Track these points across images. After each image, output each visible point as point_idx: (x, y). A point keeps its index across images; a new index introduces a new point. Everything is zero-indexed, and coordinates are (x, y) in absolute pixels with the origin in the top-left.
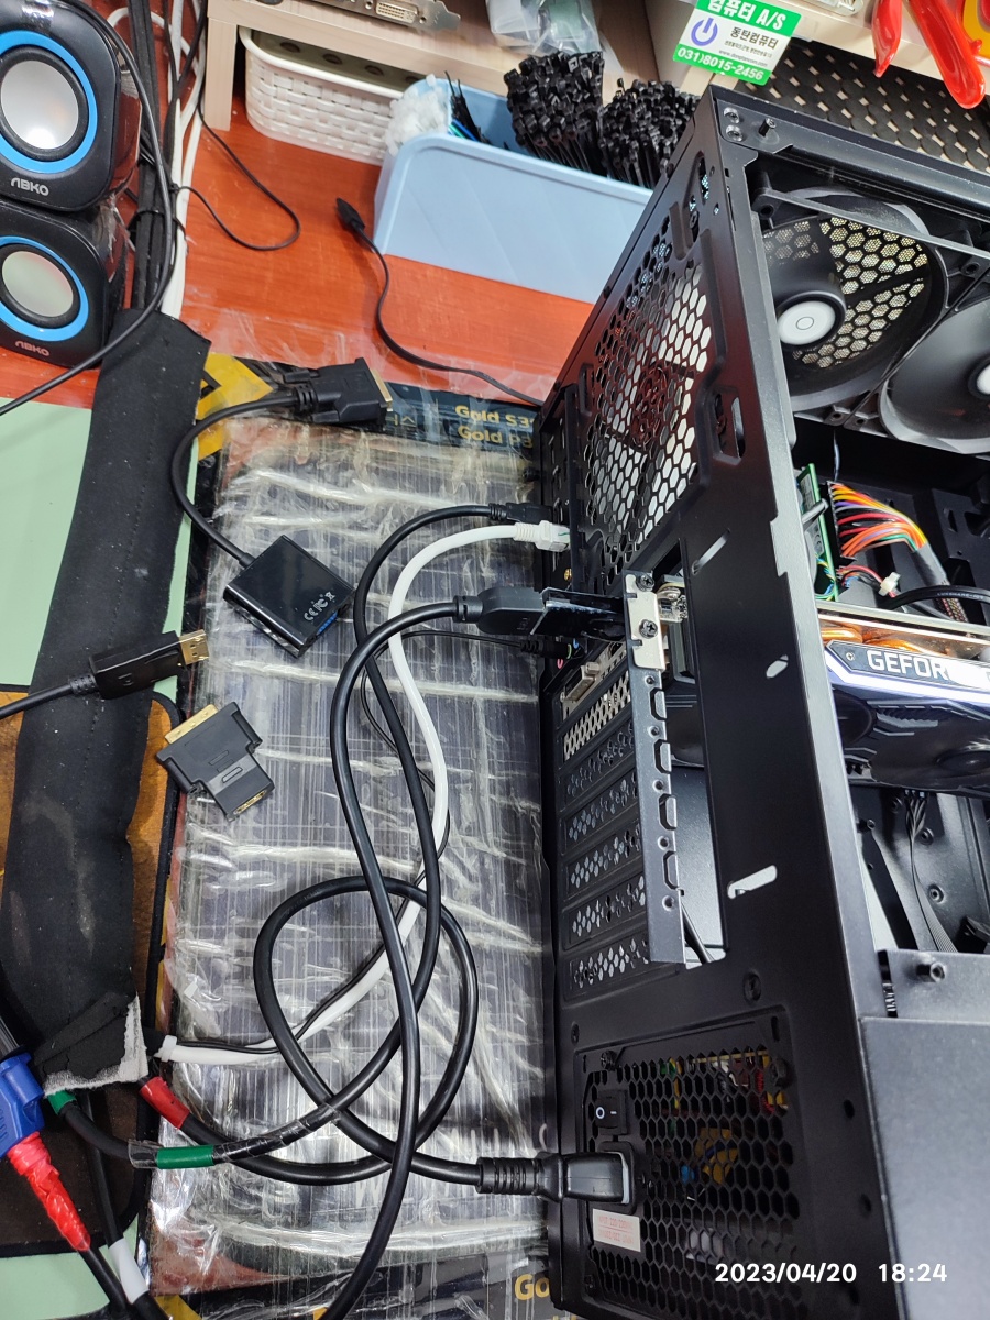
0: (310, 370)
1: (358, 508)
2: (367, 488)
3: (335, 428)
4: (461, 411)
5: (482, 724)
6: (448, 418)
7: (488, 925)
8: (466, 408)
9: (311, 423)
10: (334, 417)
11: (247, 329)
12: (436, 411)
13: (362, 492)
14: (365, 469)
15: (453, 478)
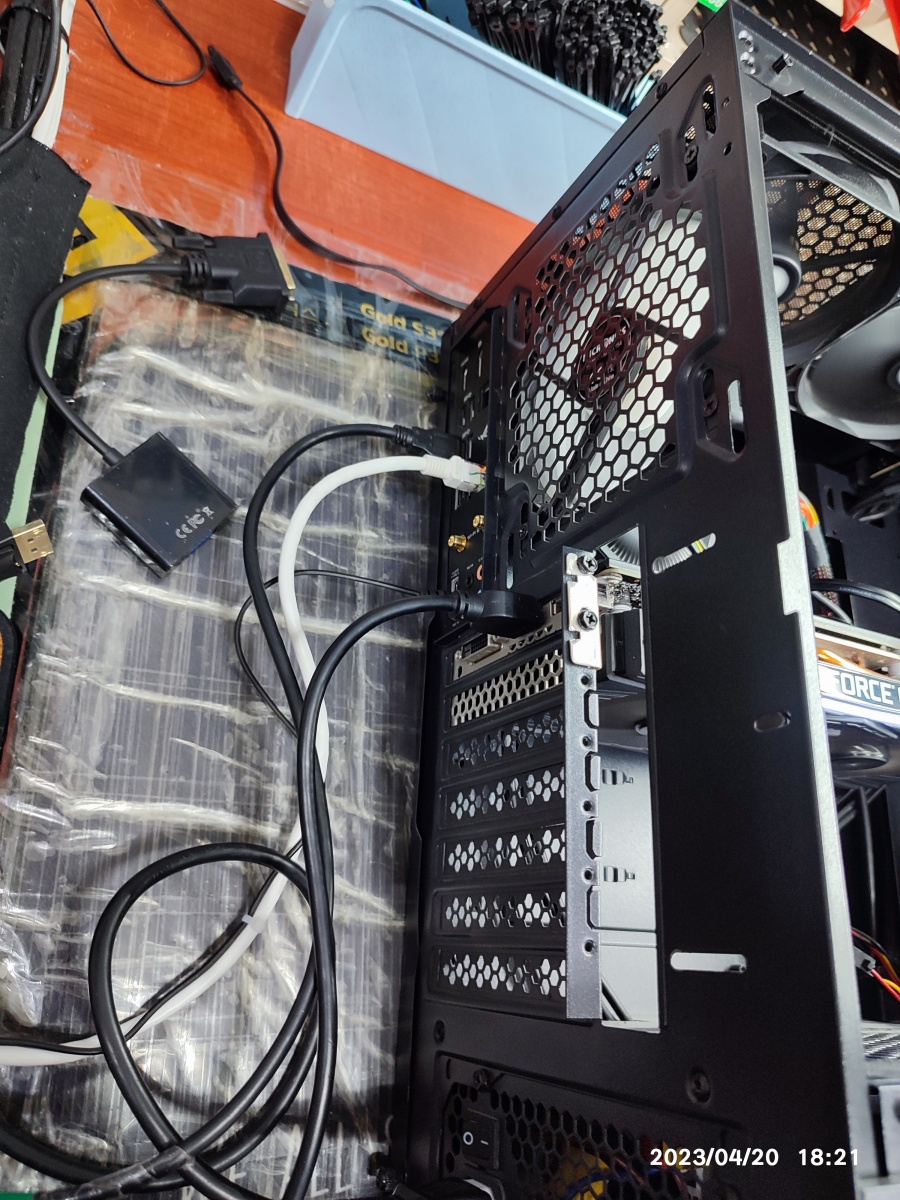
0: (206, 237)
1: (246, 408)
2: (258, 385)
3: (226, 309)
4: (367, 310)
5: (362, 670)
6: (352, 316)
7: (351, 897)
8: (371, 307)
9: (200, 300)
10: (228, 295)
11: (133, 175)
12: (340, 306)
13: (252, 389)
14: (258, 363)
15: (353, 387)
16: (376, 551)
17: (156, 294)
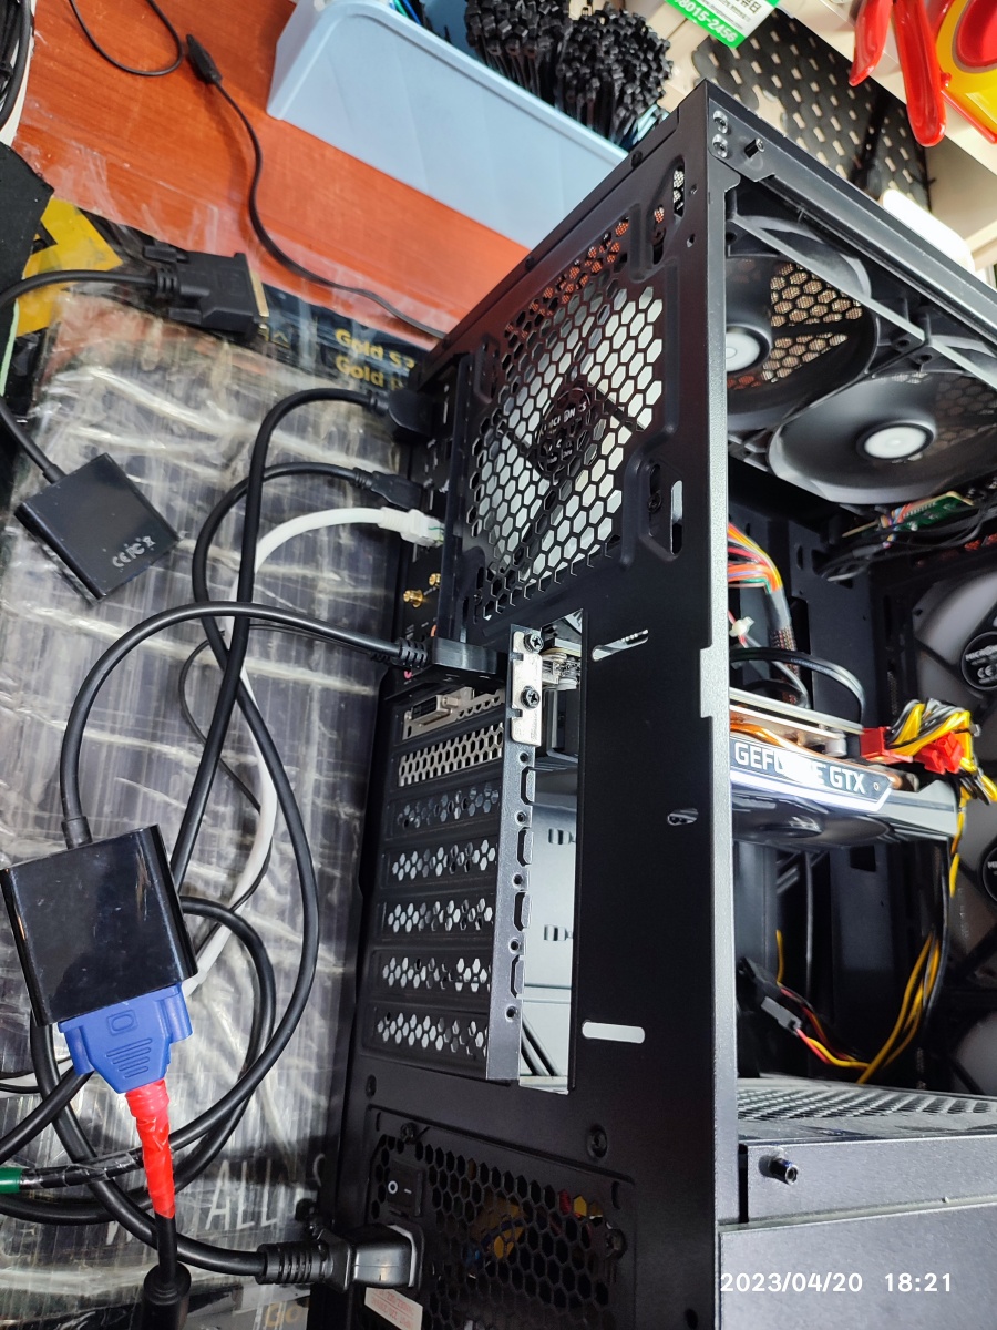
1: (209, 438)
2: (222, 414)
3: (193, 330)
4: (343, 337)
5: (315, 717)
6: (326, 343)
8: (346, 334)
9: (165, 318)
10: (195, 315)
11: (99, 175)
12: (314, 331)
13: (215, 418)
14: (224, 391)
15: (323, 420)
16: (337, 594)
17: (119, 310)
